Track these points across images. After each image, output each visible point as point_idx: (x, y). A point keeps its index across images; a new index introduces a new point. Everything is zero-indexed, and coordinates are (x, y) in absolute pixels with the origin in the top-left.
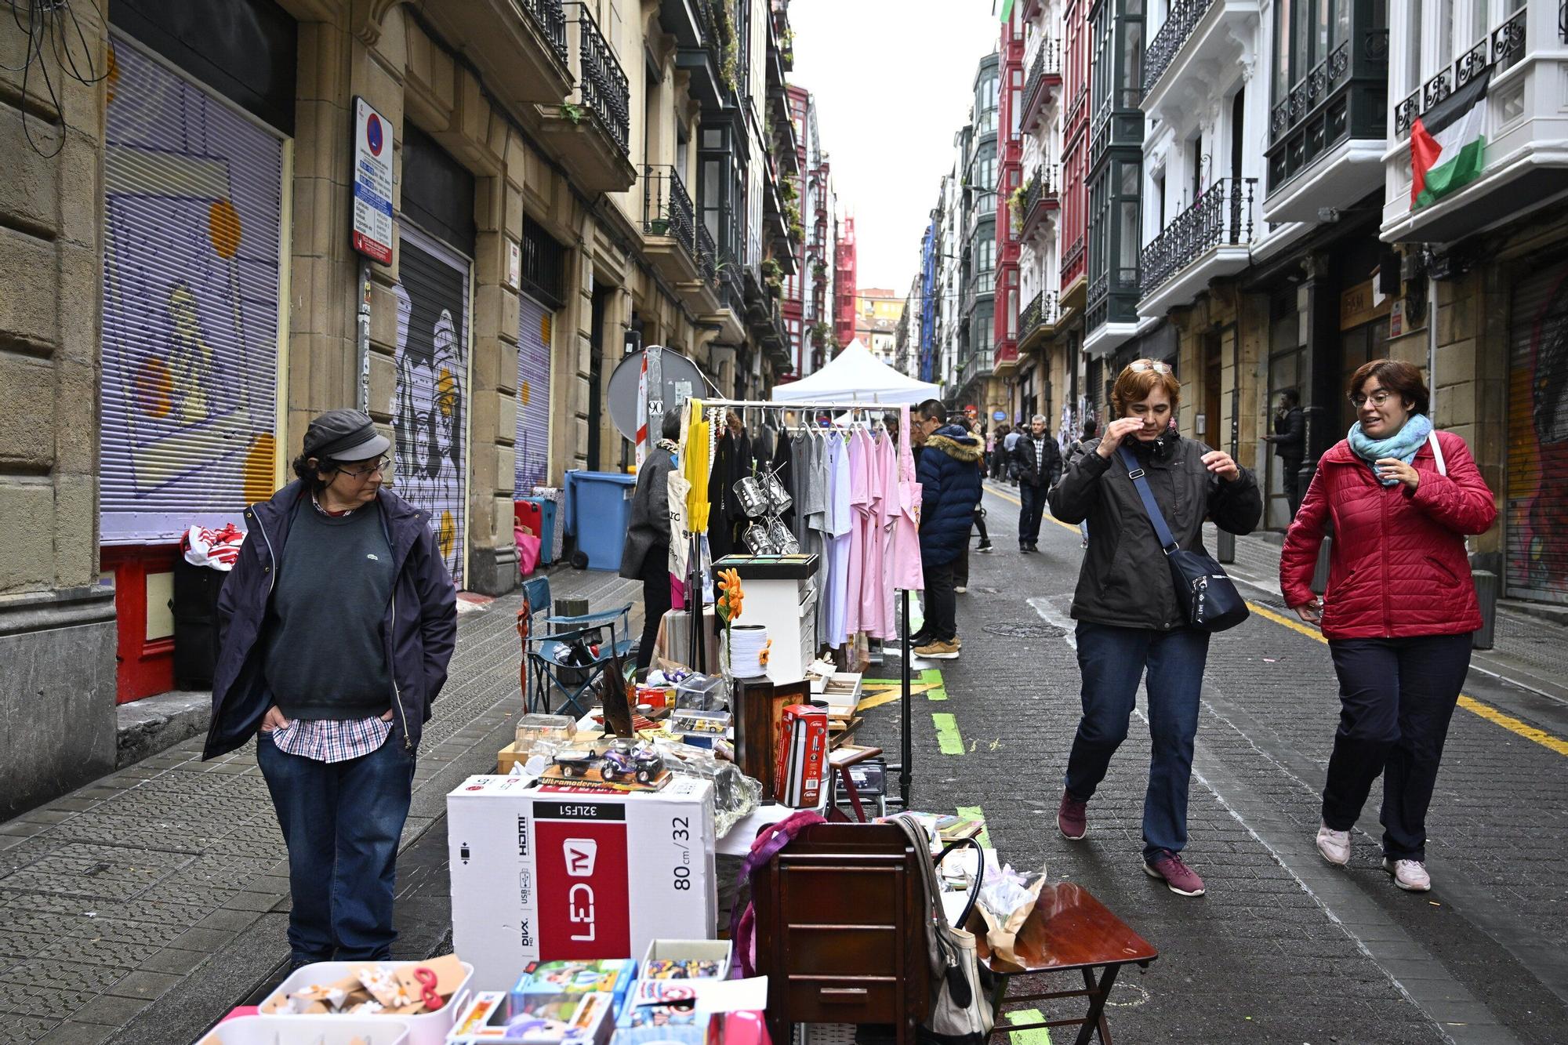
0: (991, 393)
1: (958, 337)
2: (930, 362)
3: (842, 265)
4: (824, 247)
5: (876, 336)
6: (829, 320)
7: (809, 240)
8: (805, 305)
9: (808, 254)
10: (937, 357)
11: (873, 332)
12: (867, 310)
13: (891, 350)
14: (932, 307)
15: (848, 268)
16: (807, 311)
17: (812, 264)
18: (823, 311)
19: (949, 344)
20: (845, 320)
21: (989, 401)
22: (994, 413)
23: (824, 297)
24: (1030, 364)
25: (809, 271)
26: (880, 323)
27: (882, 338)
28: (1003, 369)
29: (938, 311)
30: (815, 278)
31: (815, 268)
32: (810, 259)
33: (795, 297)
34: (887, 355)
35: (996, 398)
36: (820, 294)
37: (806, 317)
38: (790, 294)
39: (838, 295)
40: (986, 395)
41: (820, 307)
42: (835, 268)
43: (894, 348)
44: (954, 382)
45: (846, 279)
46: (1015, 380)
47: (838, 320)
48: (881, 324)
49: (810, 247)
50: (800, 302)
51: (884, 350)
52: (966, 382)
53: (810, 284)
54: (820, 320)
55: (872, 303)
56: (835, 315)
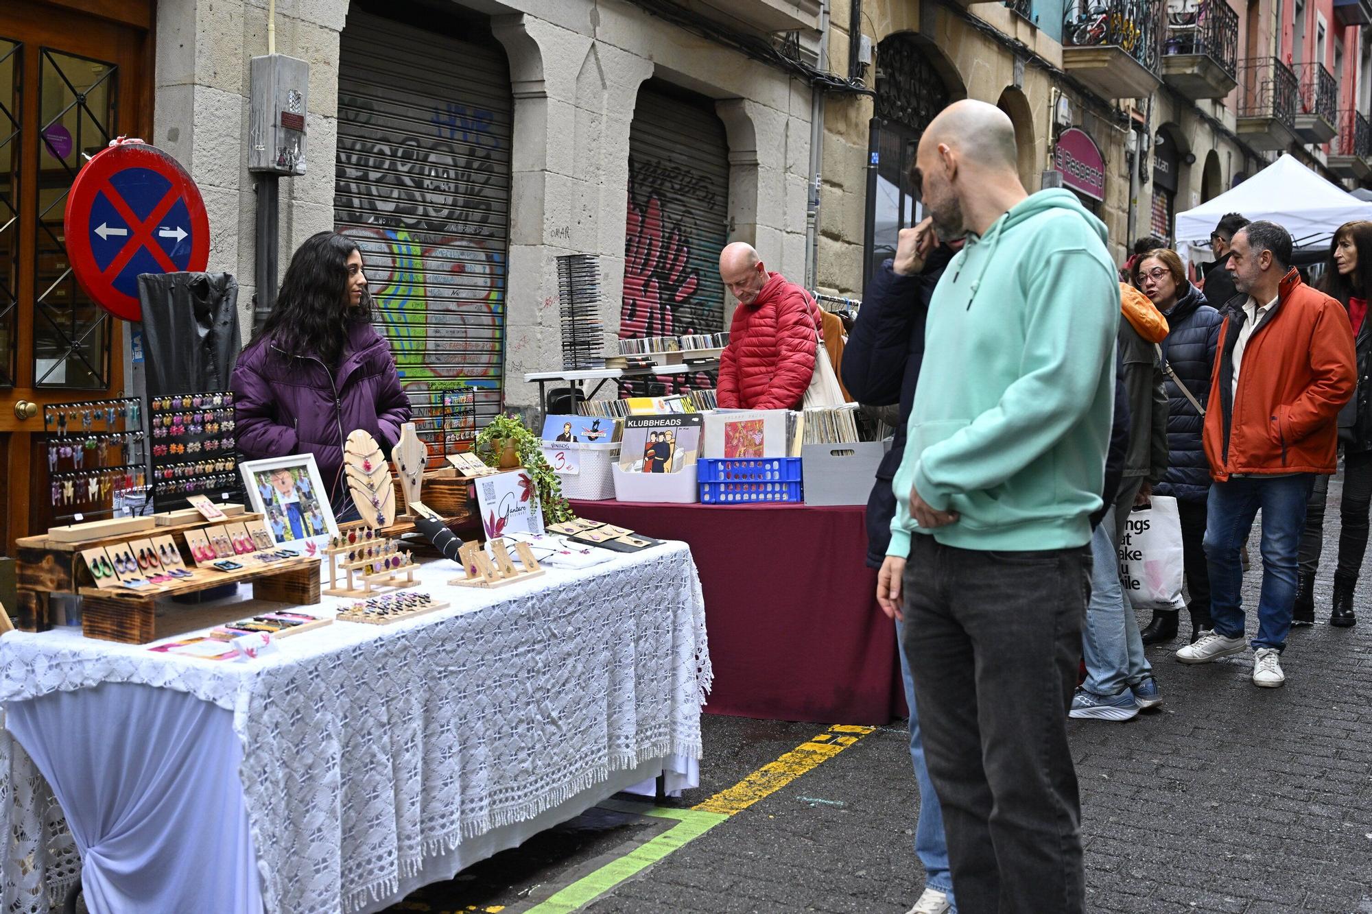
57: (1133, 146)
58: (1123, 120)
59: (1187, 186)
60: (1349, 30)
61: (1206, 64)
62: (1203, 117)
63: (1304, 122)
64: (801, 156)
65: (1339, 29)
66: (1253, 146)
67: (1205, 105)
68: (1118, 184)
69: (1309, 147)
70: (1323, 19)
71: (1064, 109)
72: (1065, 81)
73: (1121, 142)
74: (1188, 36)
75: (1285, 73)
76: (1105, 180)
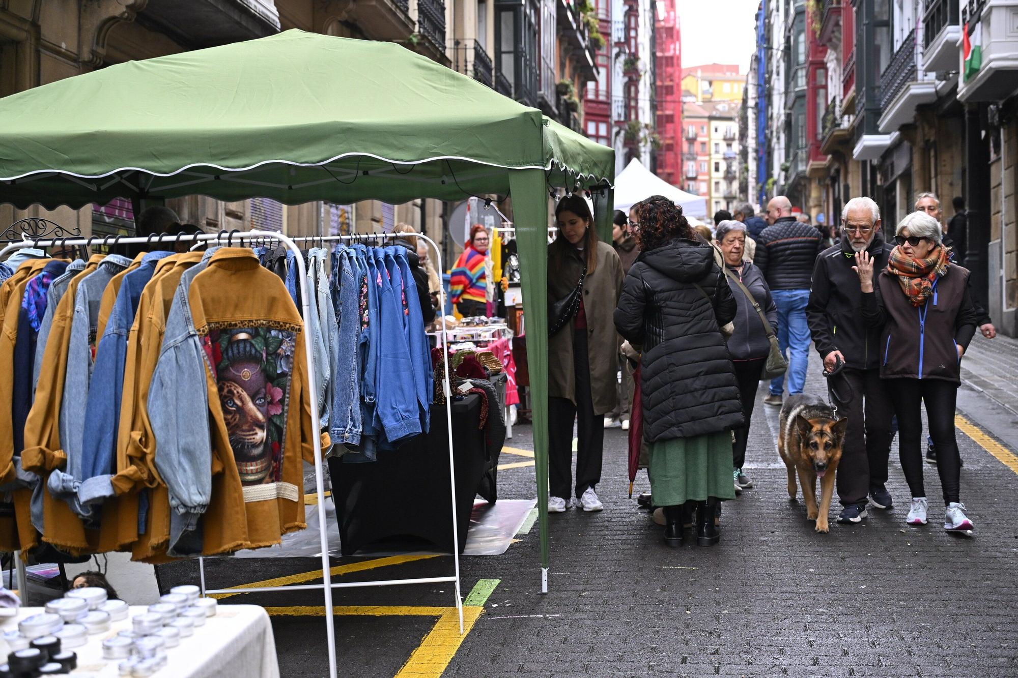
0: (814, 194)
1: (784, 132)
2: (765, 157)
3: (662, 51)
4: (636, 38)
5: (714, 124)
6: (645, 116)
7: (617, 34)
8: (614, 106)
9: (615, 50)
10: (770, 154)
11: (711, 118)
12: (704, 92)
13: (733, 139)
14: (765, 95)
15: (670, 53)
16: (617, 111)
17: (622, 58)
18: (636, 108)
19: (778, 138)
20: (668, 112)
21: (812, 203)
22: (818, 215)
23: (637, 92)
24: (836, 166)
25: (619, 67)
26: (720, 107)
27: (722, 126)
28: (814, 170)
29: (770, 103)
30: (625, 73)
31: (626, 63)
32: (618, 55)
33: (602, 98)
34: (729, 145)
35: (819, 199)
36: (633, 89)
37: (615, 117)
38: (597, 95)
39: (659, 83)
40: (810, 196)
41: (633, 103)
42: (653, 54)
43: (737, 136)
44: (782, 182)
45: (667, 65)
46: (828, 181)
47: (659, 113)
48: (722, 108)
49: (618, 44)
50: (608, 104)
51: (725, 139)
52: (790, 181)
53: (619, 83)
54: (633, 117)
55: (711, 83)
56: (654, 107)
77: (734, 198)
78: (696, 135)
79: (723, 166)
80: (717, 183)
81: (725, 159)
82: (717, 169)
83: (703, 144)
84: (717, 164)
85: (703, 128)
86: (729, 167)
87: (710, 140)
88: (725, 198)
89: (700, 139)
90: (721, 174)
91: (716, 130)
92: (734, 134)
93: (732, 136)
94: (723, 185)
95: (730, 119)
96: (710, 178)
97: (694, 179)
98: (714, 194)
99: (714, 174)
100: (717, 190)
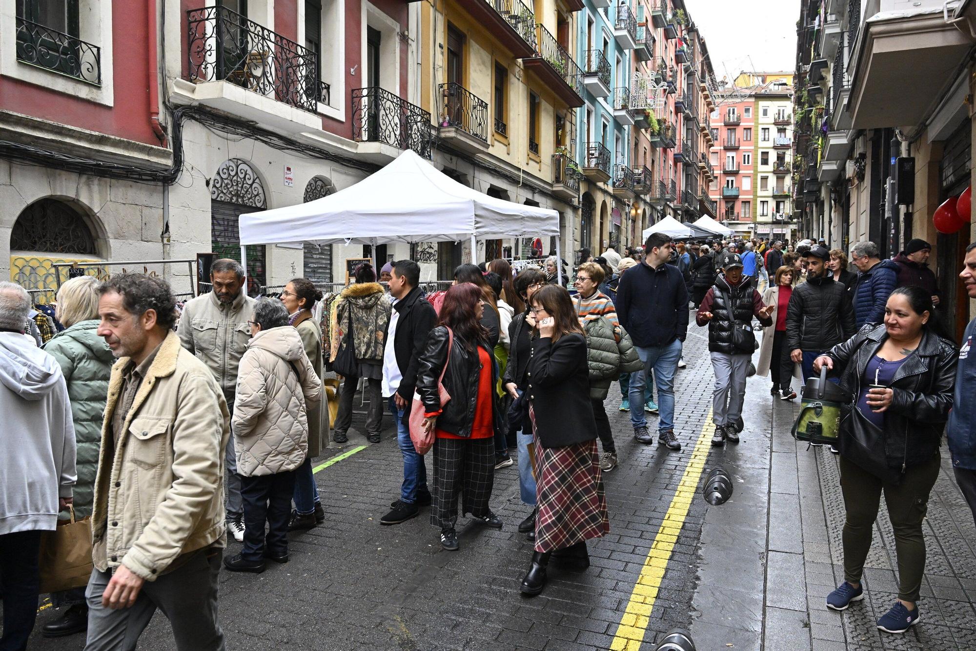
57: (627, 211)
58: (625, 204)
59: (639, 219)
60: (678, 164)
61: (644, 187)
62: (642, 199)
63: (668, 196)
64: (571, 224)
65: (675, 164)
66: (654, 205)
67: (642, 196)
68: (624, 221)
69: (668, 203)
70: (671, 162)
71: (614, 204)
72: (614, 197)
73: (624, 210)
74: (640, 180)
75: (662, 184)
76: (621, 220)
77: (787, 197)
78: (739, 118)
79: (773, 157)
80: (765, 179)
81: (775, 148)
82: (765, 162)
83: (748, 129)
84: (765, 154)
85: (747, 110)
86: (781, 158)
87: (757, 124)
88: (774, 197)
89: (743, 124)
90: (770, 167)
91: (765, 113)
92: (789, 117)
93: (786, 119)
94: (772, 181)
95: (784, 97)
96: (756, 172)
97: (735, 173)
98: (760, 193)
99: (761, 168)
100: (764, 186)
